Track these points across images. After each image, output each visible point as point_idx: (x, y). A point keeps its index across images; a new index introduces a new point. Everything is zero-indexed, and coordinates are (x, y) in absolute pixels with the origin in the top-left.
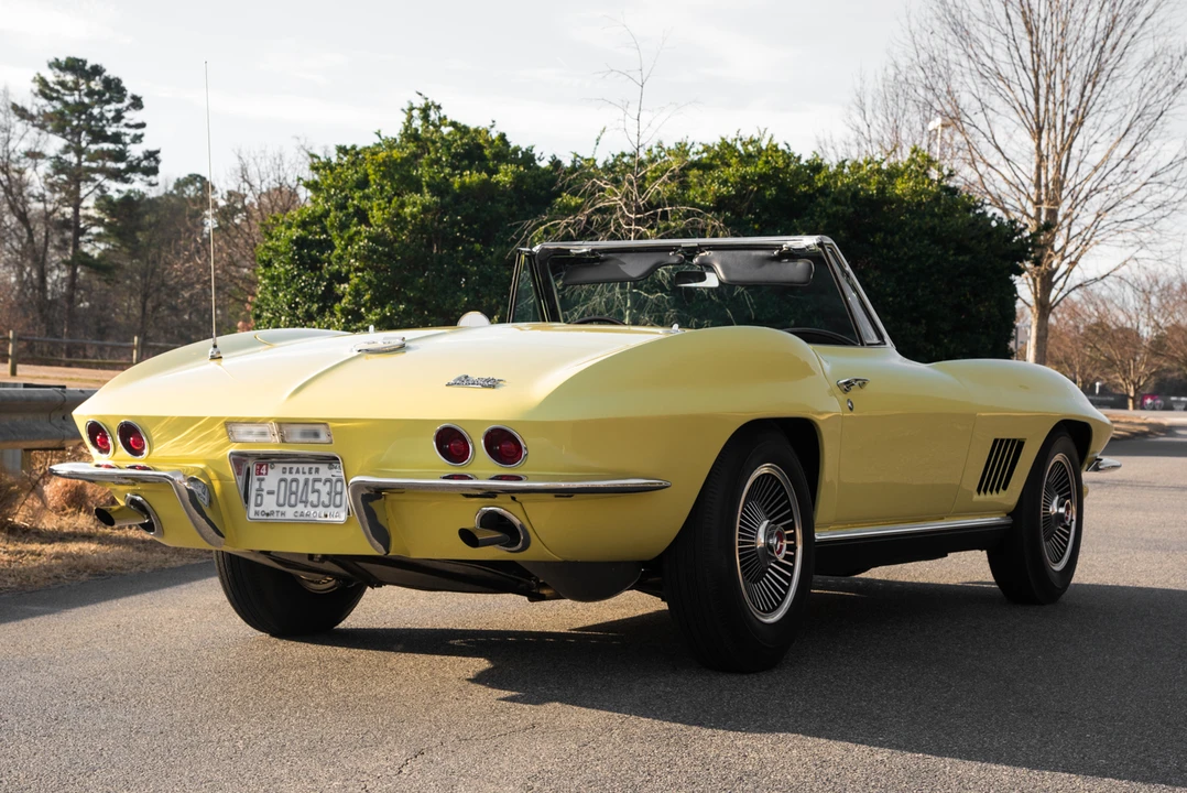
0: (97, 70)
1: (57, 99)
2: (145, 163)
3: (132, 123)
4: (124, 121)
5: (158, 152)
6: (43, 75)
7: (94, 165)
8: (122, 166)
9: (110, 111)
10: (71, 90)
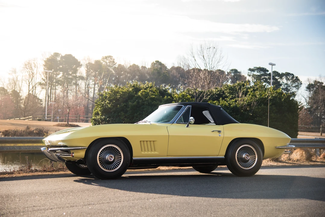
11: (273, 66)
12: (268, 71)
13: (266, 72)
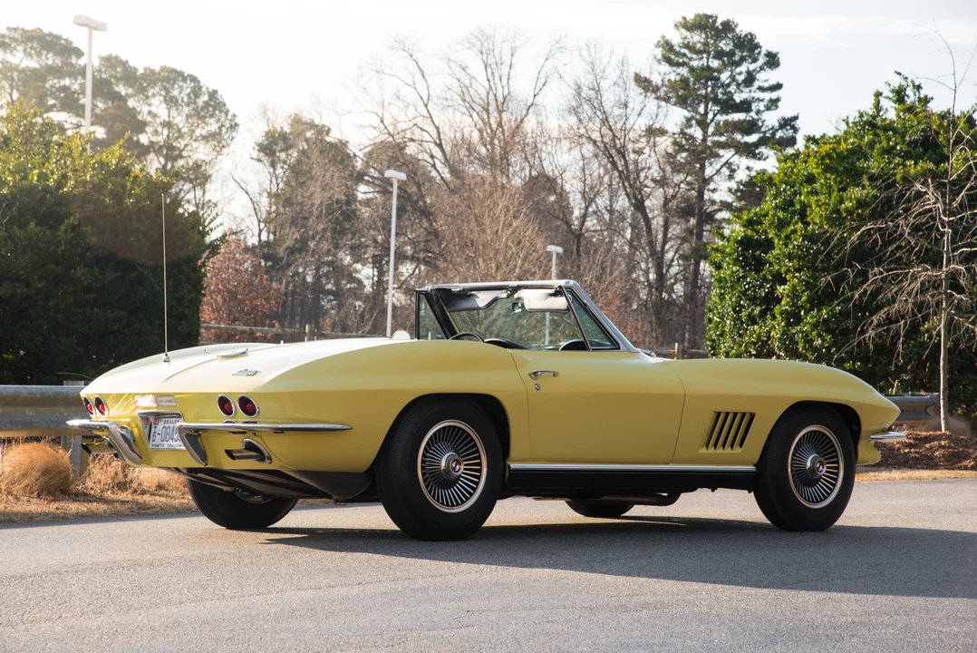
0: (728, 27)
1: (683, 64)
2: (779, 134)
3: (766, 85)
4: (756, 84)
5: (796, 118)
6: (668, 37)
7: (723, 139)
8: (753, 138)
9: (740, 74)
10: (699, 52)
11: (94, 32)
12: (79, 54)
13: (70, 56)
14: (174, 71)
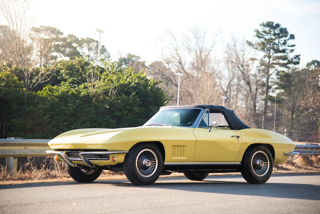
0: (278, 25)
1: (262, 37)
2: (294, 60)
3: (290, 45)
4: (287, 44)
5: (300, 55)
6: (258, 29)
7: (275, 62)
8: (286, 62)
9: (282, 41)
10: (268, 33)
13: (59, 35)
14: (91, 39)
